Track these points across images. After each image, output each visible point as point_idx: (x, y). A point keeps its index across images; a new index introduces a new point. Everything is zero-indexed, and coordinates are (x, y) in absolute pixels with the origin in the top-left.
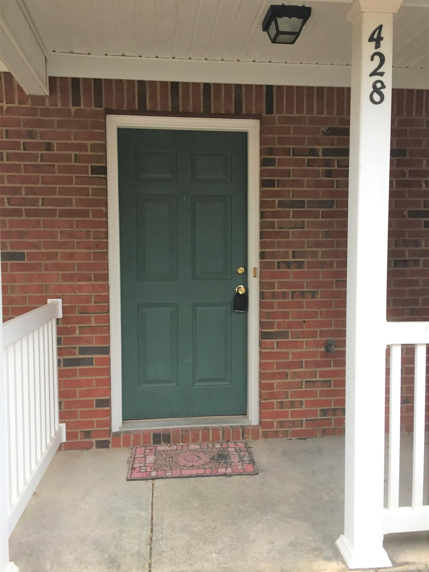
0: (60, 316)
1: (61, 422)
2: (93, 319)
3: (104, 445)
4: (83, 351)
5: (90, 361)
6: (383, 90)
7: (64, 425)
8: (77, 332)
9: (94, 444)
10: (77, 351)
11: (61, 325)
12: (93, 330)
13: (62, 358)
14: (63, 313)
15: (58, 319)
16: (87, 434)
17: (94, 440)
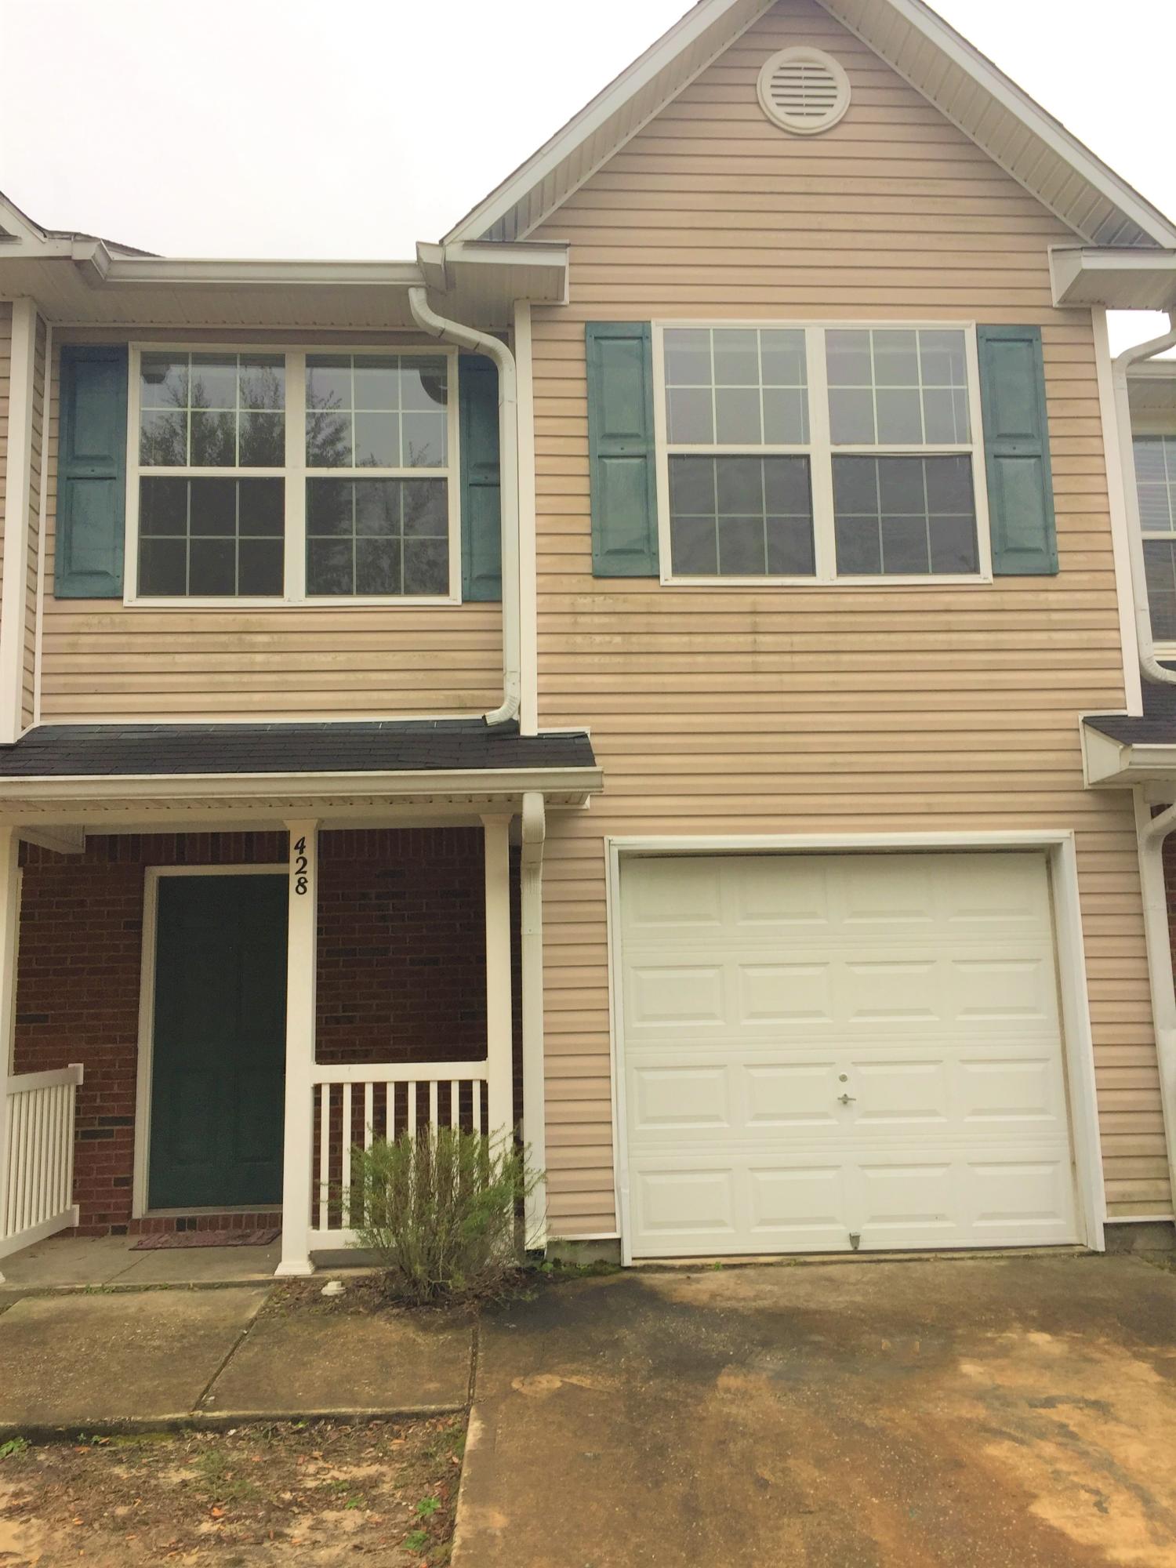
0: (81, 1082)
1: (74, 1203)
2: (116, 1086)
3: (120, 1231)
4: (103, 1122)
5: (110, 1134)
6: (306, 884)
7: (77, 1207)
8: (98, 1100)
9: (110, 1230)
10: (97, 1122)
11: (81, 1093)
12: (116, 1098)
13: (80, 1129)
14: (84, 1079)
15: (78, 1087)
16: (103, 1218)
17: (109, 1225)
